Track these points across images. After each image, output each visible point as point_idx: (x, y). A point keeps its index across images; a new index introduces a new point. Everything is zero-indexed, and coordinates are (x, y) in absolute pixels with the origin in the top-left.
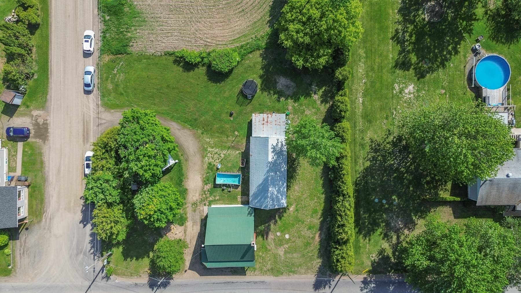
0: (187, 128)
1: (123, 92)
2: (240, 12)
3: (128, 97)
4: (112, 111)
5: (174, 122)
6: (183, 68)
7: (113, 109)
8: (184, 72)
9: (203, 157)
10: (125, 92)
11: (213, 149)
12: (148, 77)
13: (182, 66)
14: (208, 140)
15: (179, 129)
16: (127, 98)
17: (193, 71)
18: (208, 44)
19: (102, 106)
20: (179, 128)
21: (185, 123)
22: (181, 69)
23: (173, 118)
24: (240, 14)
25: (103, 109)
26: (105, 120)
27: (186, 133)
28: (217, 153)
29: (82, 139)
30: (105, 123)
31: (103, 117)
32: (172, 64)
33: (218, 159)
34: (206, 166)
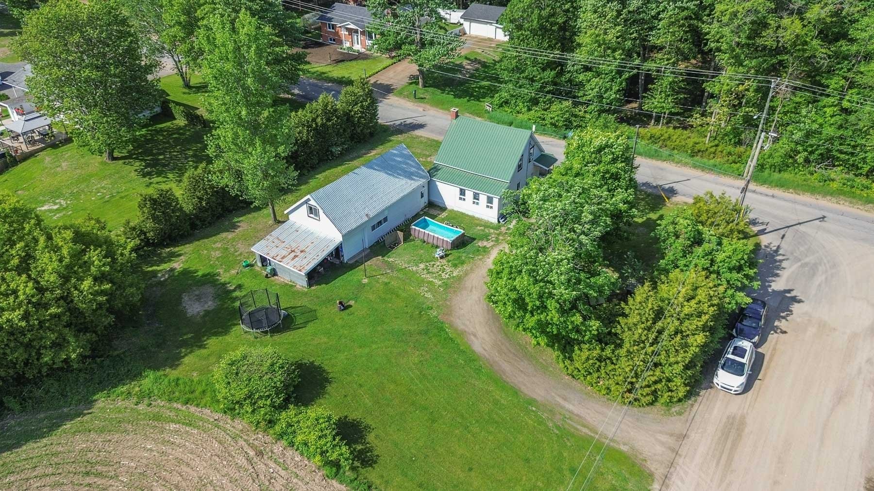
0: (456, 330)
1: (567, 473)
2: (99, 475)
3: (560, 454)
4: (624, 448)
5: (473, 352)
6: (362, 437)
7: (620, 452)
8: (367, 427)
9: (460, 279)
10: (560, 470)
11: (431, 280)
12: (470, 469)
13: (362, 444)
14: (429, 295)
15: (475, 336)
16: (565, 454)
17: (346, 417)
18: (252, 453)
19: (651, 475)
20: (472, 337)
21: (451, 339)
22: (371, 438)
23: (472, 358)
24: (105, 469)
25: (652, 466)
26: (656, 439)
27: (464, 324)
28: (429, 273)
29: (747, 430)
30: (660, 432)
31: (659, 449)
32: (381, 460)
33: (434, 265)
34: (465, 267)
